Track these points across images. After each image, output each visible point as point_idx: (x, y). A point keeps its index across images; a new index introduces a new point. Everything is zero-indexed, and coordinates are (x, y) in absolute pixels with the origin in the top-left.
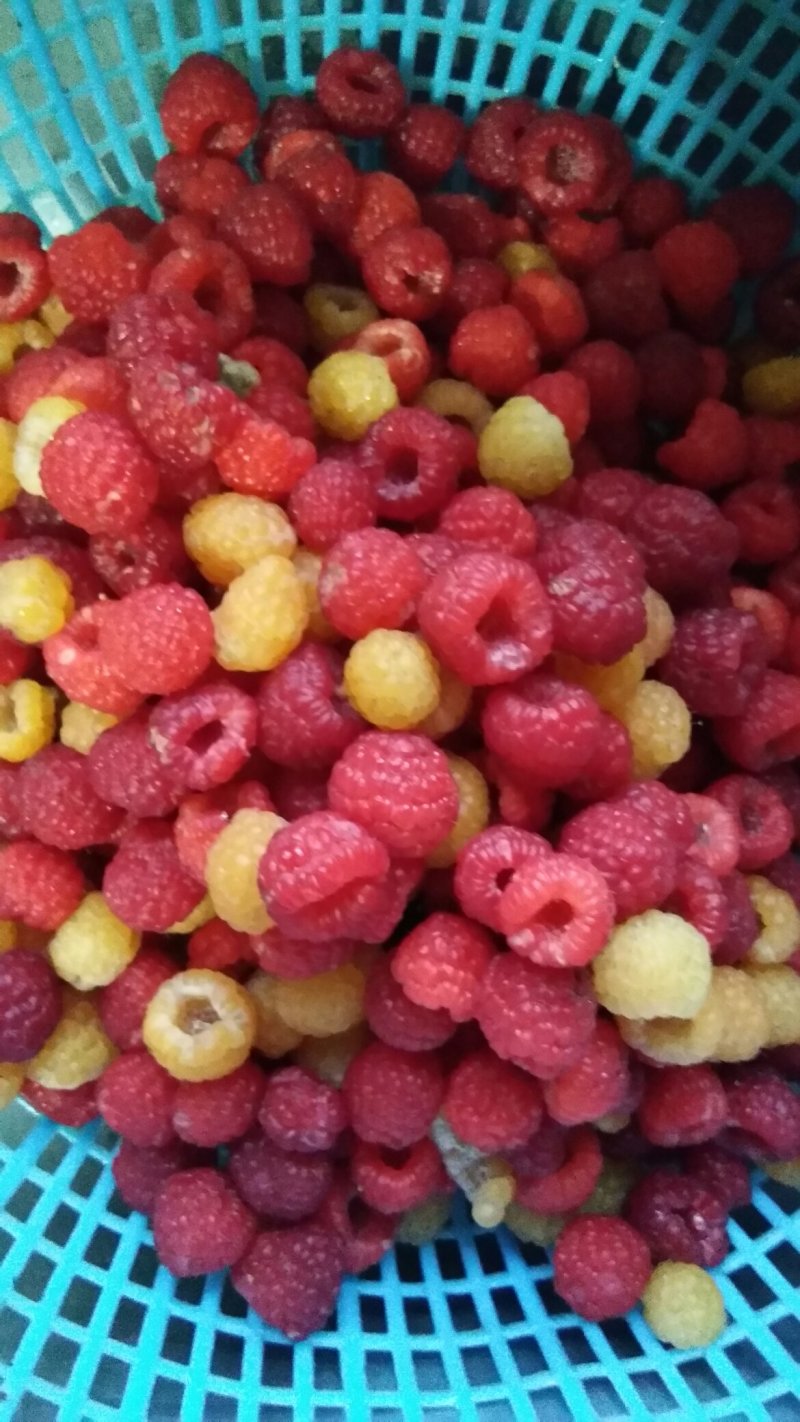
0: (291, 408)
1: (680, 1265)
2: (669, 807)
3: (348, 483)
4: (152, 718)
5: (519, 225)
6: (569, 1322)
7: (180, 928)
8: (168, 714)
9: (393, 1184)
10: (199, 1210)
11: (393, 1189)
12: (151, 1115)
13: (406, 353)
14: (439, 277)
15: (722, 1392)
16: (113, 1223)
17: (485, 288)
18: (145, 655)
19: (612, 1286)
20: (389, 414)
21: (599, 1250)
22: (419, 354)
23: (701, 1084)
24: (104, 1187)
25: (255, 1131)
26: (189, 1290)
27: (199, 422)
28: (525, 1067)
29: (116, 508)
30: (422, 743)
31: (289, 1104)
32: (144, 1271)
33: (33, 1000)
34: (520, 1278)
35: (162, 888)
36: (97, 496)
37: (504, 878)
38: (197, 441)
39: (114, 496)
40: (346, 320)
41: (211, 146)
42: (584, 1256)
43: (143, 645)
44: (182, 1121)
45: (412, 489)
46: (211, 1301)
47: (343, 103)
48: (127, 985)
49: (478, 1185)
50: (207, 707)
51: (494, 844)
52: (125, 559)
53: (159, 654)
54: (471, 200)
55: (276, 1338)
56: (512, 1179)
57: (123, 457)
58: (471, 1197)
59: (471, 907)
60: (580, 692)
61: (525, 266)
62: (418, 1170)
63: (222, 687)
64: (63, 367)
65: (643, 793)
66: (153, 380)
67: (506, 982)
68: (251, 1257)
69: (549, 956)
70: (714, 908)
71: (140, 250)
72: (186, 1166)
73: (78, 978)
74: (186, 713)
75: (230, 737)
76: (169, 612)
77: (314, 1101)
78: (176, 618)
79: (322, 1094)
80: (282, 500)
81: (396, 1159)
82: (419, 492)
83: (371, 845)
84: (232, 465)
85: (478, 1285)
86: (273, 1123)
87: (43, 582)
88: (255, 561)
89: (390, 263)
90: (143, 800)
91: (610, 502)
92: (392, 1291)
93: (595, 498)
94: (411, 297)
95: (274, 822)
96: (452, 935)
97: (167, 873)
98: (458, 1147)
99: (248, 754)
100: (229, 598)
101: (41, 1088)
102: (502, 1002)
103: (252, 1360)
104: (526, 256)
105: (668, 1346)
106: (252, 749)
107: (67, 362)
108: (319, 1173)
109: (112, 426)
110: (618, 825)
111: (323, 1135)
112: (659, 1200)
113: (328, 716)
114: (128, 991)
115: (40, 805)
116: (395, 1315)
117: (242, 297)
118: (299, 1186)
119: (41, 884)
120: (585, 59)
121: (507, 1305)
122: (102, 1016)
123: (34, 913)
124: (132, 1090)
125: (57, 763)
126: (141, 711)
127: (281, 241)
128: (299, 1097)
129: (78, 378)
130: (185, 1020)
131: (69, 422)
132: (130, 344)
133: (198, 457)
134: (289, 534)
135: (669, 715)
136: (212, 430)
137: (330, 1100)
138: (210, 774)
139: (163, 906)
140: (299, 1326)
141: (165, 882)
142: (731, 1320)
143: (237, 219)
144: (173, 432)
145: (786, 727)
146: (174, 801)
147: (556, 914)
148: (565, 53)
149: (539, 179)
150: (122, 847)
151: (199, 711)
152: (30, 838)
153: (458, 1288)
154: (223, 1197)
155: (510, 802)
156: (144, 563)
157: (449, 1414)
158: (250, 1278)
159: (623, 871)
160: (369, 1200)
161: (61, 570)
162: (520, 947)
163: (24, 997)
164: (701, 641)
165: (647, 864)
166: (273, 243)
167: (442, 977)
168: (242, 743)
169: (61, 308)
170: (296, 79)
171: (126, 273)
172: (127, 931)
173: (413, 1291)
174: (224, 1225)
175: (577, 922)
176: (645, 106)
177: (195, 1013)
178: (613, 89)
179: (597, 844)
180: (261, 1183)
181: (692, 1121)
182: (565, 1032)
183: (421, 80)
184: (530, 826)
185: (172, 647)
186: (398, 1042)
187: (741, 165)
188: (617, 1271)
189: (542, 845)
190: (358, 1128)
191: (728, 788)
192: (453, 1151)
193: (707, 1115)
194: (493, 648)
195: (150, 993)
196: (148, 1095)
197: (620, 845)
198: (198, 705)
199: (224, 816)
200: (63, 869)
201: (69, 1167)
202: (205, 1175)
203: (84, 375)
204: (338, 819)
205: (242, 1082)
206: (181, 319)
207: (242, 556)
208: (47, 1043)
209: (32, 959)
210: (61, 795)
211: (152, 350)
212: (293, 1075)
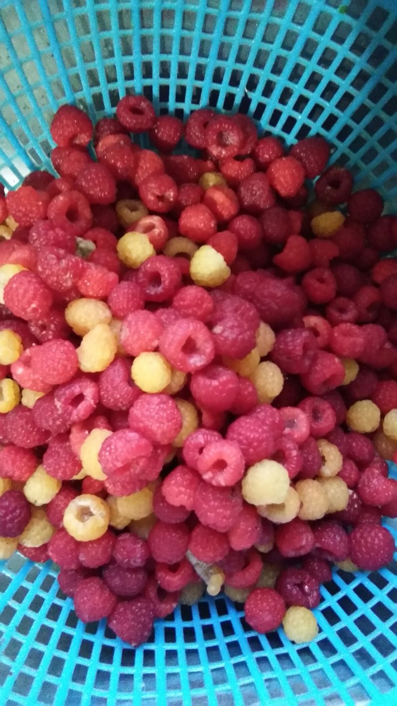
0: (108, 259)
1: (298, 608)
2: (272, 415)
3: (131, 291)
4: (55, 394)
5: (209, 164)
6: (252, 634)
7: (75, 477)
8: (61, 392)
9: (172, 579)
10: (92, 594)
11: (172, 581)
12: (70, 556)
13: (156, 231)
14: (172, 194)
15: (315, 660)
16: (58, 602)
17: (192, 196)
18: (49, 370)
19: (268, 618)
20: (149, 259)
21: (262, 603)
22: (163, 231)
23: (301, 530)
24: (55, 587)
25: (112, 561)
26: (91, 628)
27: (66, 274)
28: (214, 528)
29: (35, 310)
30: (164, 397)
31: (124, 548)
32: (72, 621)
33: (18, 511)
34: (233, 617)
35: (66, 462)
36: (26, 306)
37: (201, 451)
38: (66, 281)
39: (34, 306)
40: (134, 215)
41: (74, 142)
42: (256, 606)
43: (48, 366)
44: (82, 558)
45: (160, 290)
46: (100, 633)
47: (128, 120)
48: (57, 502)
49: (209, 578)
50: (76, 389)
51: (197, 437)
52: (43, 327)
53: (55, 370)
54: (185, 157)
55: (128, 647)
56: (223, 574)
57: (36, 290)
58: (207, 583)
59: (189, 463)
60: (229, 372)
61: (211, 184)
62: (182, 572)
63: (83, 380)
64: (14, 249)
65: (262, 411)
66: (46, 258)
67: (204, 493)
68: (115, 613)
69: (218, 482)
70: (294, 457)
71: (44, 195)
72: (86, 577)
73: (36, 501)
74: (68, 392)
75: (87, 400)
76: (58, 352)
77: (135, 546)
78: (61, 354)
79: (138, 543)
80: (105, 299)
81: (174, 568)
82: (163, 291)
83: (144, 441)
84: (83, 287)
85: (215, 621)
86: (119, 557)
87: (9, 340)
88: (94, 327)
89: (150, 191)
90: (55, 427)
91: (247, 286)
92: (179, 625)
93: (241, 285)
94: (160, 204)
95: (106, 433)
96: (184, 475)
97: (68, 456)
98: (199, 562)
99: (95, 406)
100: (83, 343)
101: (25, 547)
102: (203, 502)
103: (117, 656)
104: (211, 179)
105: (293, 643)
106: (97, 404)
107: (16, 246)
108: (140, 576)
109: (31, 277)
110: (248, 426)
111: (139, 561)
112: (288, 580)
113: (127, 388)
114: (58, 505)
115: (15, 431)
116: (180, 635)
117: (86, 213)
118: (133, 582)
119: (18, 463)
120: (233, 90)
121: (227, 628)
122: (48, 515)
123: (16, 475)
124: (62, 546)
125: (20, 413)
126: (51, 392)
127: (102, 188)
128: (129, 545)
129: (19, 254)
130: (81, 516)
131: (14, 277)
132: (38, 242)
133: (66, 287)
134: (108, 313)
135: (273, 376)
136: (71, 276)
137: (141, 546)
138: (80, 416)
139: (67, 470)
140: (135, 641)
141: (67, 459)
142: (320, 630)
143: (83, 179)
144: (55, 278)
145: (328, 376)
146: (68, 426)
147: (220, 465)
148: (224, 88)
149: (214, 146)
150: (50, 446)
151: (73, 391)
152: (11, 444)
153: (207, 622)
154: (101, 588)
155: (206, 418)
156: (50, 330)
157: (200, 674)
158: (115, 622)
159: (250, 445)
160: (163, 587)
161: (17, 334)
162: (206, 479)
163: (14, 510)
164: (286, 344)
165: (260, 442)
166: (98, 189)
167: (180, 493)
168: (92, 402)
169: (13, 219)
170: (109, 109)
171: (37, 206)
172: (55, 481)
173: (188, 624)
174: (102, 600)
175: (228, 468)
176: (261, 107)
177: (85, 513)
178: (246, 101)
179: (240, 434)
180: (116, 582)
181: (298, 545)
182: (228, 513)
183: (163, 105)
184: (213, 428)
185: (60, 366)
186: (166, 520)
187: (305, 129)
188: (270, 611)
189: (217, 436)
190: (155, 557)
191: (307, 403)
192: (197, 564)
193: (304, 543)
194: (190, 357)
195: (66, 505)
196: (68, 548)
197: (248, 434)
198: (73, 388)
199: (87, 432)
200: (27, 456)
201: (40, 580)
202: (95, 580)
203: (22, 253)
204: (129, 432)
205: (106, 540)
206: (58, 230)
207: (89, 324)
208: (26, 528)
209: (17, 494)
210: (22, 426)
211: (46, 245)
212: (126, 536)
